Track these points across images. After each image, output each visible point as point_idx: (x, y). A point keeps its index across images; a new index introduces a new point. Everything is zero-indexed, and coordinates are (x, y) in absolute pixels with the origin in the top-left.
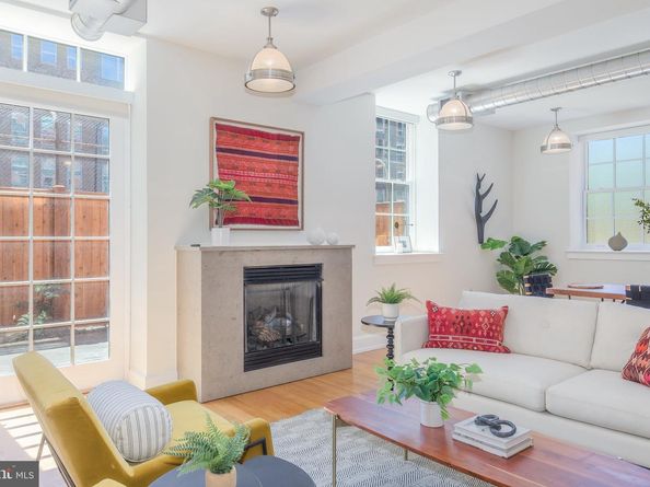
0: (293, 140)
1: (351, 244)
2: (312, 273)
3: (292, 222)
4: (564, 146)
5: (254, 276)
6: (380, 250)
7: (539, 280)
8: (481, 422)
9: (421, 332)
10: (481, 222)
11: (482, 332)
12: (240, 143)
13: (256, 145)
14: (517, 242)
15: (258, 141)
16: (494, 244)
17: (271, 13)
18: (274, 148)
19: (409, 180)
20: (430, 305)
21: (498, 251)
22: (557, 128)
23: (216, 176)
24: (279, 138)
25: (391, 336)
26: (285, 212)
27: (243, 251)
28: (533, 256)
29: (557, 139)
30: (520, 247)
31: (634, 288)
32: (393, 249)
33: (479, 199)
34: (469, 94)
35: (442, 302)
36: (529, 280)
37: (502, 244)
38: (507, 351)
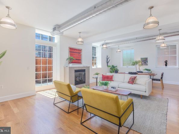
0: (80, 50)
1: (89, 66)
2: (84, 71)
3: (80, 63)
4: (120, 52)
5: (76, 71)
6: (93, 67)
7: (116, 72)
8: (112, 88)
9: (101, 79)
10: (107, 63)
11: (110, 78)
12: (73, 51)
13: (75, 51)
14: (113, 66)
15: (75, 50)
16: (110, 66)
17: (80, 33)
18: (78, 51)
19: (97, 56)
20: (102, 75)
21: (110, 67)
22: (119, 49)
23: (70, 56)
24: (78, 50)
25: (97, 80)
26: (79, 61)
27: (74, 67)
28: (115, 68)
29: (119, 50)
30: (113, 67)
31: (129, 72)
32: (94, 67)
33: (107, 59)
34: (106, 44)
35: (104, 75)
36: (115, 72)
37: (111, 66)
38: (113, 81)
